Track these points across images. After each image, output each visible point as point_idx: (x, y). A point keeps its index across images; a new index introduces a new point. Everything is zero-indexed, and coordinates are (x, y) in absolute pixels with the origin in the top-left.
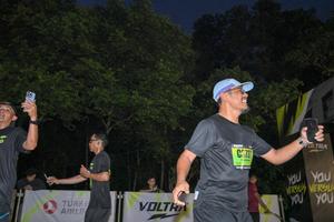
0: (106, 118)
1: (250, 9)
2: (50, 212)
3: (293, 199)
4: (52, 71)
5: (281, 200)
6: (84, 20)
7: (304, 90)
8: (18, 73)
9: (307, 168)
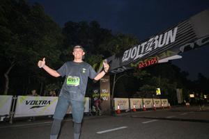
3: (95, 99)
5: (90, 99)
9: (101, 88)
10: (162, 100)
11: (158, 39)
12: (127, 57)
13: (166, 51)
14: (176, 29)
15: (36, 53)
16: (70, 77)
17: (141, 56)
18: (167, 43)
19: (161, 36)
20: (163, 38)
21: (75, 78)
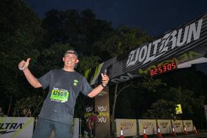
3: (87, 120)
10: (185, 121)
11: (177, 35)
12: (134, 60)
13: (187, 53)
14: (200, 22)
16: (56, 89)
17: (153, 58)
18: (189, 41)
19: (181, 31)
20: (183, 34)
21: (63, 91)
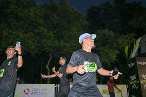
0: (49, 53)
1: (112, 3)
2: (27, 93)
3: (133, 86)
4: (26, 33)
5: (128, 87)
6: (39, 10)
7: (137, 38)
8: (11, 34)
9: (139, 73)
15: (67, 44)
